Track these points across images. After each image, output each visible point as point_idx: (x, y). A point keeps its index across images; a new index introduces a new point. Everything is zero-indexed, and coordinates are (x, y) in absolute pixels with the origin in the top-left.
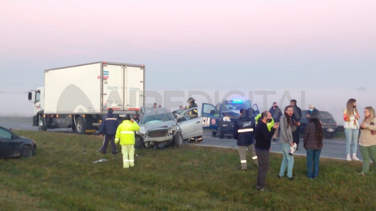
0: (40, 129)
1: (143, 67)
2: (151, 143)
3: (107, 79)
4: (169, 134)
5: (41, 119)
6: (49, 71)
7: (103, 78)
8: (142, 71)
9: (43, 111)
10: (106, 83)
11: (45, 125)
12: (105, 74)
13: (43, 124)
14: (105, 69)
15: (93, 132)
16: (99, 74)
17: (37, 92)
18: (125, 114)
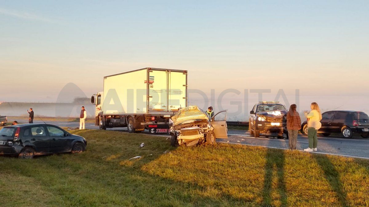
0: (101, 128)
1: (185, 72)
2: (183, 141)
3: (153, 83)
4: (201, 133)
5: (101, 119)
6: (107, 78)
7: (149, 82)
8: (185, 75)
9: (103, 112)
10: (152, 87)
11: (104, 125)
12: (150, 79)
13: (103, 124)
14: (151, 74)
15: (142, 131)
16: (146, 79)
17: (98, 96)
18: (169, 115)
